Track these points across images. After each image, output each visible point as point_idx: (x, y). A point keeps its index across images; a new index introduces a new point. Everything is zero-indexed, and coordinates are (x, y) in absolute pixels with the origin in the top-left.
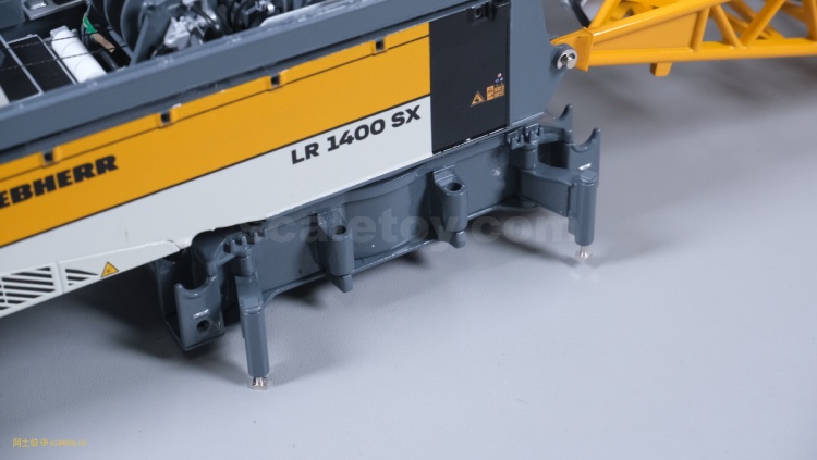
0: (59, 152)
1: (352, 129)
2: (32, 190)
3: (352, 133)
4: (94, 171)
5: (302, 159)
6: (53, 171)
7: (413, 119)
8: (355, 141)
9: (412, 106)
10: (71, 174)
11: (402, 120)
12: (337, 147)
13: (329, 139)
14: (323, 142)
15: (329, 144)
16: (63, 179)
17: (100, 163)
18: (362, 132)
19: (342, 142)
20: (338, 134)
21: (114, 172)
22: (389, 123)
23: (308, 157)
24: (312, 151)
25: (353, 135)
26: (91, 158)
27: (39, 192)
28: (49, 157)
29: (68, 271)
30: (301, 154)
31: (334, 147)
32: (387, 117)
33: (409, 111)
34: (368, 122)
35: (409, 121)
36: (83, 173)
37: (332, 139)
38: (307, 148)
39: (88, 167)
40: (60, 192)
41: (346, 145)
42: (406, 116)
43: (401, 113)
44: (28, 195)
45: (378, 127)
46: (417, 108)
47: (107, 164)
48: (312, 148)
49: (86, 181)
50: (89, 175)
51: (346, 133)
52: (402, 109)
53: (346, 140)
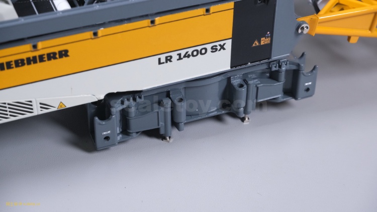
0: (40, 45)
1: (190, 51)
2: (25, 62)
3: (190, 53)
4: (57, 56)
5: (163, 63)
6: (37, 54)
7: (222, 50)
8: (191, 57)
9: (222, 43)
10: (46, 56)
11: (216, 49)
12: (182, 59)
13: (178, 54)
14: (175, 56)
15: (178, 57)
16: (41, 59)
17: (60, 52)
18: (195, 53)
19: (185, 56)
20: (183, 53)
21: (67, 58)
22: (209, 50)
23: (167, 62)
24: (169, 59)
25: (191, 54)
26: (56, 50)
27: (29, 63)
28: (35, 47)
29: (41, 104)
30: (163, 60)
31: (180, 59)
32: (209, 47)
33: (220, 45)
34: (199, 48)
35: (220, 50)
36: (51, 56)
37: (180, 55)
38: (166, 57)
39: (54, 54)
40: (39, 65)
41: (187, 58)
42: (219, 48)
43: (216, 46)
44: (23, 64)
45: (203, 51)
46: (224, 44)
47: (64, 54)
48: (169, 58)
49: (53, 61)
50: (55, 58)
51: (187, 52)
52: (217, 44)
53: (187, 56)
